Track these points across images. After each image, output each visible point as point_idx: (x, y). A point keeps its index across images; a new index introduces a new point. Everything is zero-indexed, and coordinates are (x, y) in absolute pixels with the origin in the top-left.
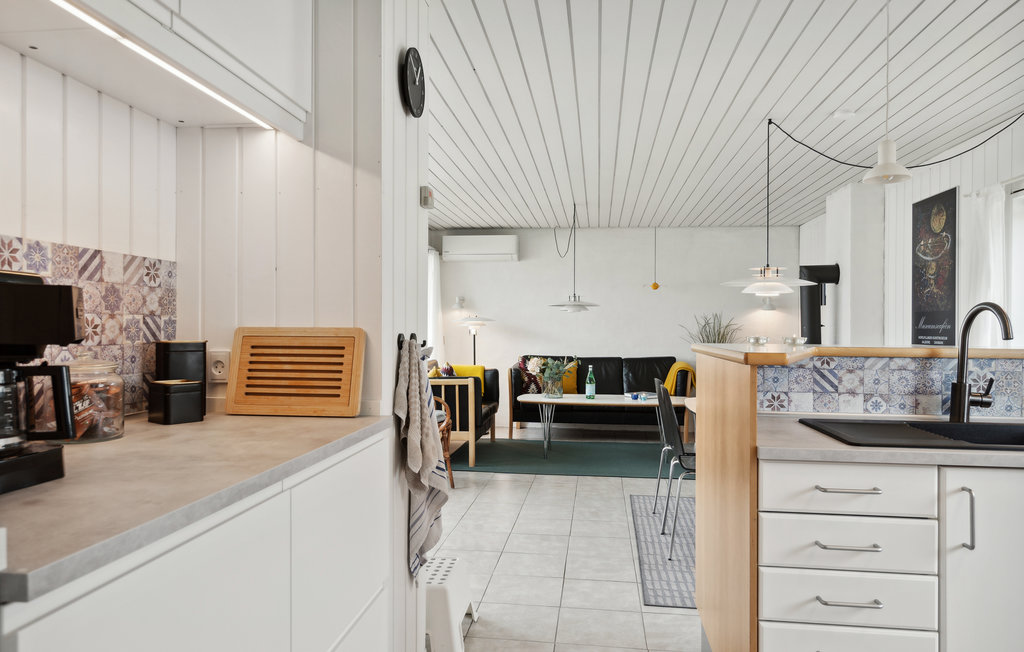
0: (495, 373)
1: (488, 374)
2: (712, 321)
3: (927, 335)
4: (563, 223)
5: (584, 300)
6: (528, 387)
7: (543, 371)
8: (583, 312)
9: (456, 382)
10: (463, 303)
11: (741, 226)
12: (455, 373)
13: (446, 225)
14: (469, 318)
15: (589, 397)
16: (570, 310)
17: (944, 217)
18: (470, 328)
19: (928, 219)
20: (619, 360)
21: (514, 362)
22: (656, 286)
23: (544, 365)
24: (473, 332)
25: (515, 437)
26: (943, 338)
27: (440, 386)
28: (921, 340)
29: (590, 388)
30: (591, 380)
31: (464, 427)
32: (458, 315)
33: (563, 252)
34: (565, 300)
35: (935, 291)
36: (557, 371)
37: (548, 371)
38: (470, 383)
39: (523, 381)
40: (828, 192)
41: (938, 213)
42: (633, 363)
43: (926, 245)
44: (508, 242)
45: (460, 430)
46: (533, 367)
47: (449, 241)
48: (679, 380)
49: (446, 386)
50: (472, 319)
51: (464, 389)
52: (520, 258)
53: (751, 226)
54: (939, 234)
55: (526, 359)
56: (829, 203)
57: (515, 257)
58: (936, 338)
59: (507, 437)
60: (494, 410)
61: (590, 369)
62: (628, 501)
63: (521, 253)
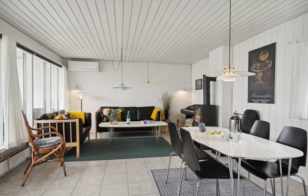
0: (90, 115)
1: (87, 115)
2: (166, 94)
3: (257, 99)
4: (116, 59)
5: (126, 86)
6: (103, 119)
7: (109, 114)
8: (125, 91)
9: (70, 121)
10: (77, 87)
11: (175, 63)
12: (71, 116)
13: (69, 57)
14: (79, 93)
15: (128, 124)
16: (120, 89)
17: (268, 55)
18: (80, 97)
19: (258, 56)
20: (136, 108)
21: (97, 109)
22: (149, 82)
23: (110, 111)
24: (81, 98)
25: (98, 138)
26: (266, 101)
27: (63, 123)
28: (254, 101)
29: (128, 120)
30: (128, 117)
31: (74, 140)
32: (75, 92)
33: (116, 68)
34: (119, 86)
35: (262, 83)
36: (114, 114)
37: (112, 114)
38: (77, 121)
39: (101, 117)
40: (211, 50)
41: (264, 53)
42: (141, 109)
43: (256, 66)
44: (95, 65)
45: (72, 142)
46: (105, 112)
47: (71, 63)
48: (158, 115)
49: (65, 123)
50: (81, 93)
51: (74, 124)
52: (99, 71)
53: (178, 64)
54: (264, 61)
55: (102, 108)
56: (211, 54)
57: (98, 70)
58: (262, 100)
59: (94, 138)
60: (89, 129)
61: (128, 113)
62: (150, 172)
63: (100, 69)
